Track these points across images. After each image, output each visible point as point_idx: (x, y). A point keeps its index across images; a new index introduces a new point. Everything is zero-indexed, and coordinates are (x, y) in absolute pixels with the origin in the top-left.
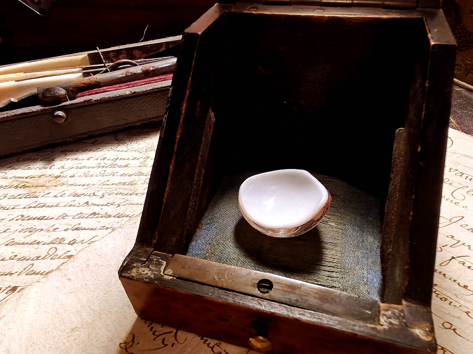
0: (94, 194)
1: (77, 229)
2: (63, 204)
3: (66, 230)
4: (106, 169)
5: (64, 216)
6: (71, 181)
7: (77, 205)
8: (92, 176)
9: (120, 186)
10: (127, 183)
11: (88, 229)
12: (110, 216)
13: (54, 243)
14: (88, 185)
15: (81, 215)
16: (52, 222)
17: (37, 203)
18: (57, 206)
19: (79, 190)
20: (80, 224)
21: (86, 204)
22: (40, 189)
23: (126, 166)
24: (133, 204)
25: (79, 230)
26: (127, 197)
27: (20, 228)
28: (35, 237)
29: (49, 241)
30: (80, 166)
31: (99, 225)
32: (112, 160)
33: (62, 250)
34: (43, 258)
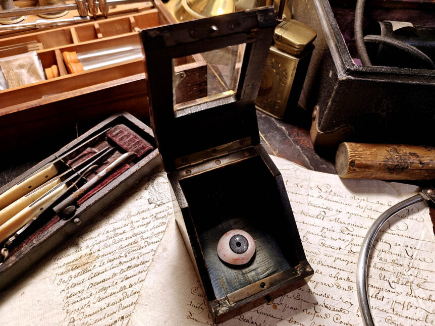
0: (121, 257)
1: (127, 279)
2: (108, 269)
3: (122, 281)
4: (114, 238)
5: (115, 275)
6: (101, 253)
7: (116, 266)
8: (110, 246)
9: (130, 246)
11: (133, 276)
12: (138, 265)
13: (122, 290)
14: (112, 252)
15: (122, 271)
16: (111, 280)
17: (94, 274)
18: (106, 271)
19: (111, 257)
20: (126, 275)
22: (88, 265)
23: (124, 232)
24: (145, 254)
27: (97, 291)
28: (109, 291)
29: (119, 291)
30: (98, 242)
32: (113, 231)
33: (129, 291)
34: (123, 299)
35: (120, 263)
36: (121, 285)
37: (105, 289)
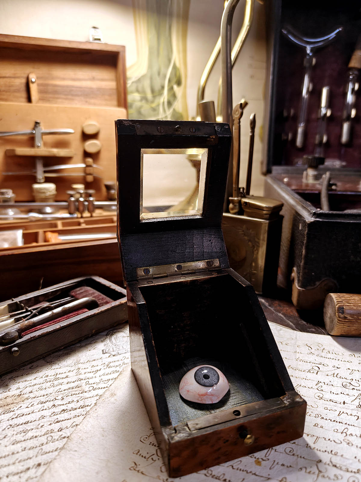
0: (56, 399)
1: (58, 422)
2: (37, 410)
3: (50, 424)
4: (53, 382)
5: (43, 417)
6: (32, 395)
7: (47, 408)
8: (45, 389)
9: (71, 390)
10: (75, 387)
11: (66, 420)
12: (76, 409)
13: (48, 434)
14: (47, 395)
15: (54, 414)
16: (37, 423)
17: (17, 415)
18: (32, 413)
19: (43, 399)
20: (57, 419)
21: (53, 407)
22: (12, 405)
23: (67, 377)
24: (87, 398)
25: (59, 422)
26: (81, 395)
27: (15, 433)
28: (30, 434)
29: (43, 434)
30: (32, 384)
31: (72, 416)
32: (54, 376)
33: (56, 435)
34: (47, 443)
35: (54, 405)
36: (47, 428)
37: (25, 432)
